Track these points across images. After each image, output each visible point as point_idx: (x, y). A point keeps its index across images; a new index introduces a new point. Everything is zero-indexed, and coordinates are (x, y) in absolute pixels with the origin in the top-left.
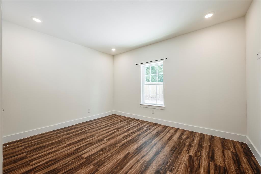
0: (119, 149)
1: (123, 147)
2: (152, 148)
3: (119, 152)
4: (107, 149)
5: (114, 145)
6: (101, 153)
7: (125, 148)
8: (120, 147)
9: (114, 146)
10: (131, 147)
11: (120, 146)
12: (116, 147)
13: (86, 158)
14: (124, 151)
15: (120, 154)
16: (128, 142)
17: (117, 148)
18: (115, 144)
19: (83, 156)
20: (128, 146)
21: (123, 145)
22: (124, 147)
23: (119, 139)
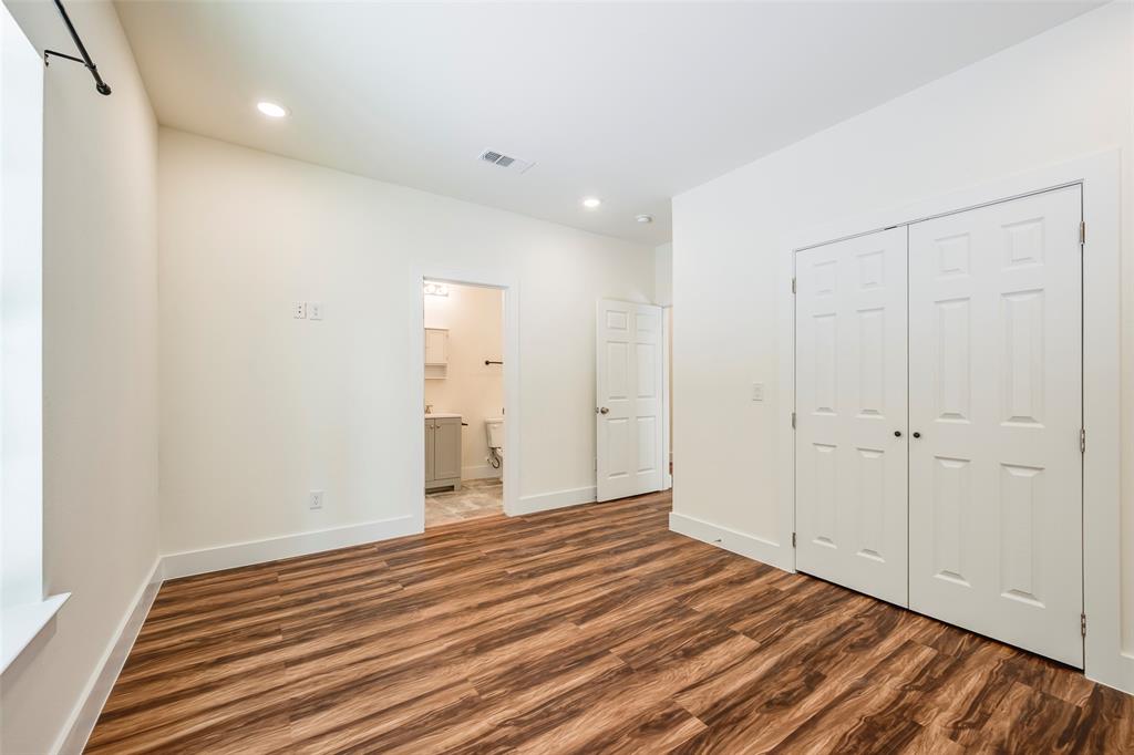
0: (612, 644)
1: (595, 647)
2: (486, 621)
3: (615, 634)
4: (665, 651)
5: (634, 666)
6: (688, 643)
7: (587, 642)
8: (607, 652)
9: (633, 658)
10: (562, 641)
11: (607, 658)
12: (625, 656)
13: (735, 634)
14: (594, 633)
15: (612, 626)
16: (561, 668)
17: (621, 647)
18: (627, 671)
19: (754, 644)
20: (571, 648)
21: (592, 658)
22: (588, 649)
23: (601, 705)
